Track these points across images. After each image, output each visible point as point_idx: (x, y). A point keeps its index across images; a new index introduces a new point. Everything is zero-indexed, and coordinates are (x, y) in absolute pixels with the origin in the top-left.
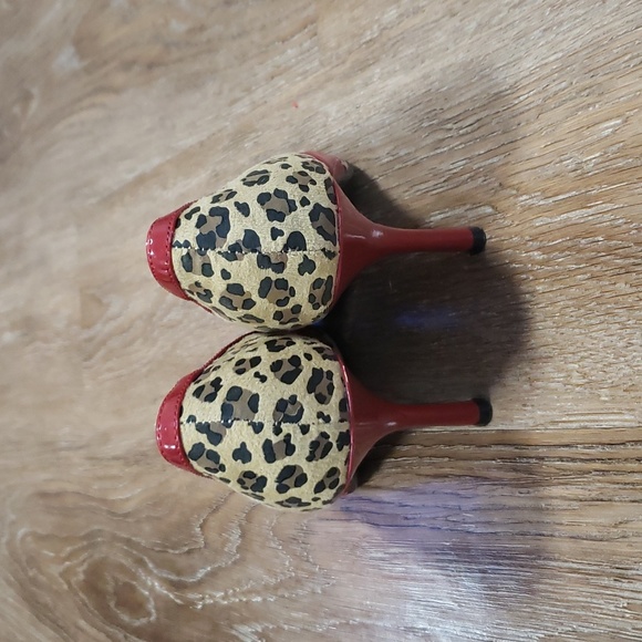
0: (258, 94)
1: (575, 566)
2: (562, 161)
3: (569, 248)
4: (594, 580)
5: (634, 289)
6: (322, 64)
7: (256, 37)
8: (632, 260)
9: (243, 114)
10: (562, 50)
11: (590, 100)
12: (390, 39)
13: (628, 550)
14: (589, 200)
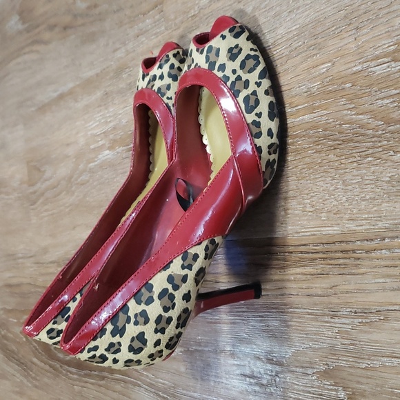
0: (130, 46)
1: (310, 311)
2: (300, 87)
3: (304, 136)
4: (320, 318)
5: (339, 158)
6: (166, 29)
7: (128, 12)
8: (337, 142)
9: (121, 58)
10: (299, 24)
11: (315, 52)
12: (204, 15)
13: (337, 301)
14: (314, 109)
